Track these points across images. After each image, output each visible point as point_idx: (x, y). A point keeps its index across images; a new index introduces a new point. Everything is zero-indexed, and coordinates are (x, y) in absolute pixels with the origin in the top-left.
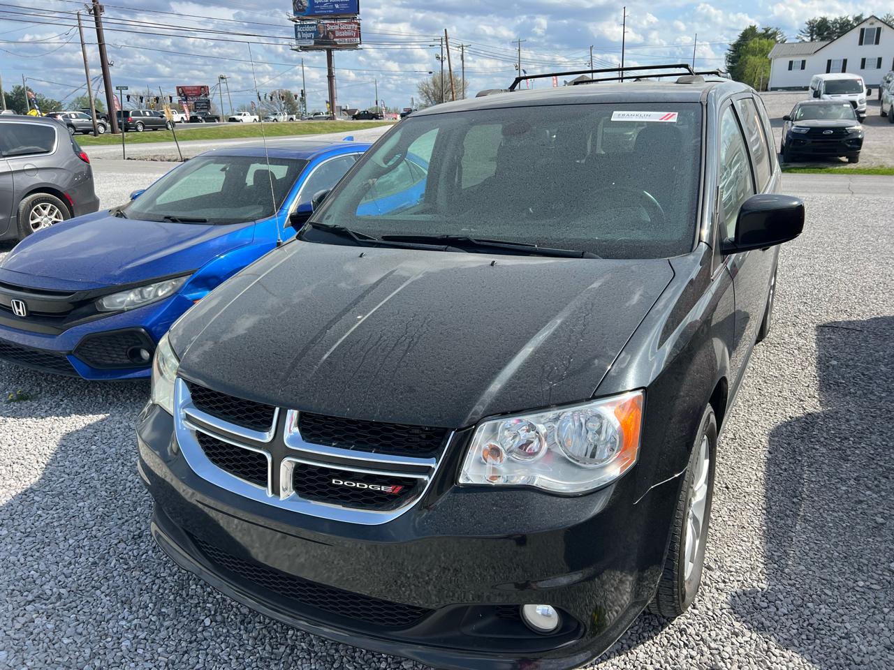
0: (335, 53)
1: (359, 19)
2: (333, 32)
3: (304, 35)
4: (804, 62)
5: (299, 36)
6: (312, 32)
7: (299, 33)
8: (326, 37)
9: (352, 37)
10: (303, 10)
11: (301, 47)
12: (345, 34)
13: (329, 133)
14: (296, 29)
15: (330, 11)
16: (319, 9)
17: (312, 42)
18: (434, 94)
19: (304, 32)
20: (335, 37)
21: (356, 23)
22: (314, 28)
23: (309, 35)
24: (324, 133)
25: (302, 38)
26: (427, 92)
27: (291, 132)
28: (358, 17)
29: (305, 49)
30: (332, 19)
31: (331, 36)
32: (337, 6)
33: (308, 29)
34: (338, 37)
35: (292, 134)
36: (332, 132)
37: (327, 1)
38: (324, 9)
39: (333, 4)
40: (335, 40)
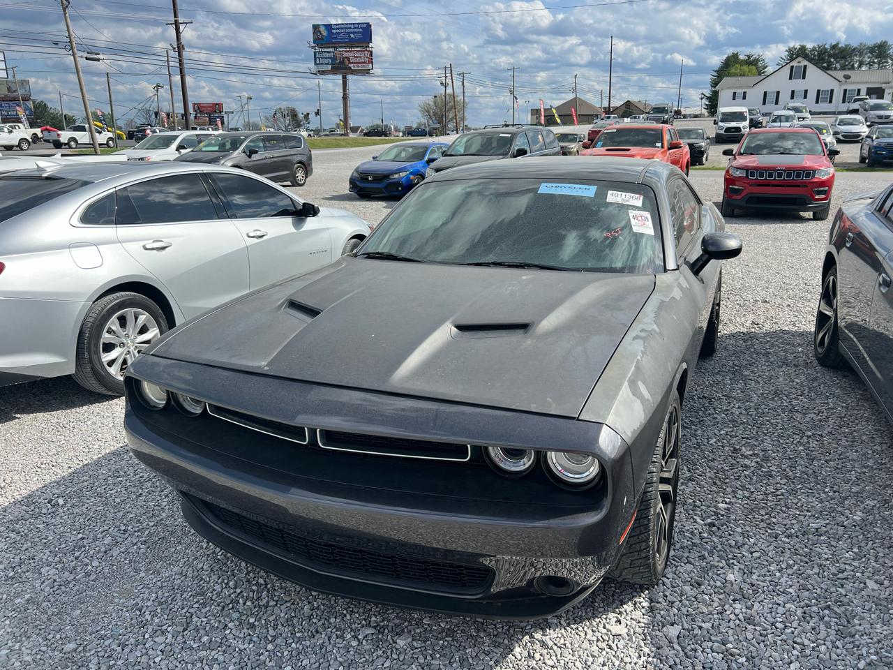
0: (349, 77)
1: (372, 48)
2: (348, 59)
3: (322, 61)
4: (745, 93)
5: (318, 62)
6: (329, 58)
7: (318, 59)
8: (342, 63)
9: (365, 63)
10: (322, 39)
11: (319, 71)
12: (359, 60)
13: (352, 147)
14: (315, 56)
15: (346, 40)
16: (336, 38)
17: (330, 67)
18: (435, 114)
19: (322, 58)
20: (350, 63)
21: (368, 51)
22: (331, 55)
23: (327, 61)
24: (348, 147)
25: (320, 64)
26: (428, 112)
27: (322, 146)
28: (371, 45)
29: (323, 73)
30: (347, 46)
31: (346, 62)
32: (352, 36)
33: (326, 55)
34: (353, 63)
35: (323, 148)
36: (355, 147)
37: (343, 31)
38: (340, 39)
39: (349, 33)
40: (350, 65)
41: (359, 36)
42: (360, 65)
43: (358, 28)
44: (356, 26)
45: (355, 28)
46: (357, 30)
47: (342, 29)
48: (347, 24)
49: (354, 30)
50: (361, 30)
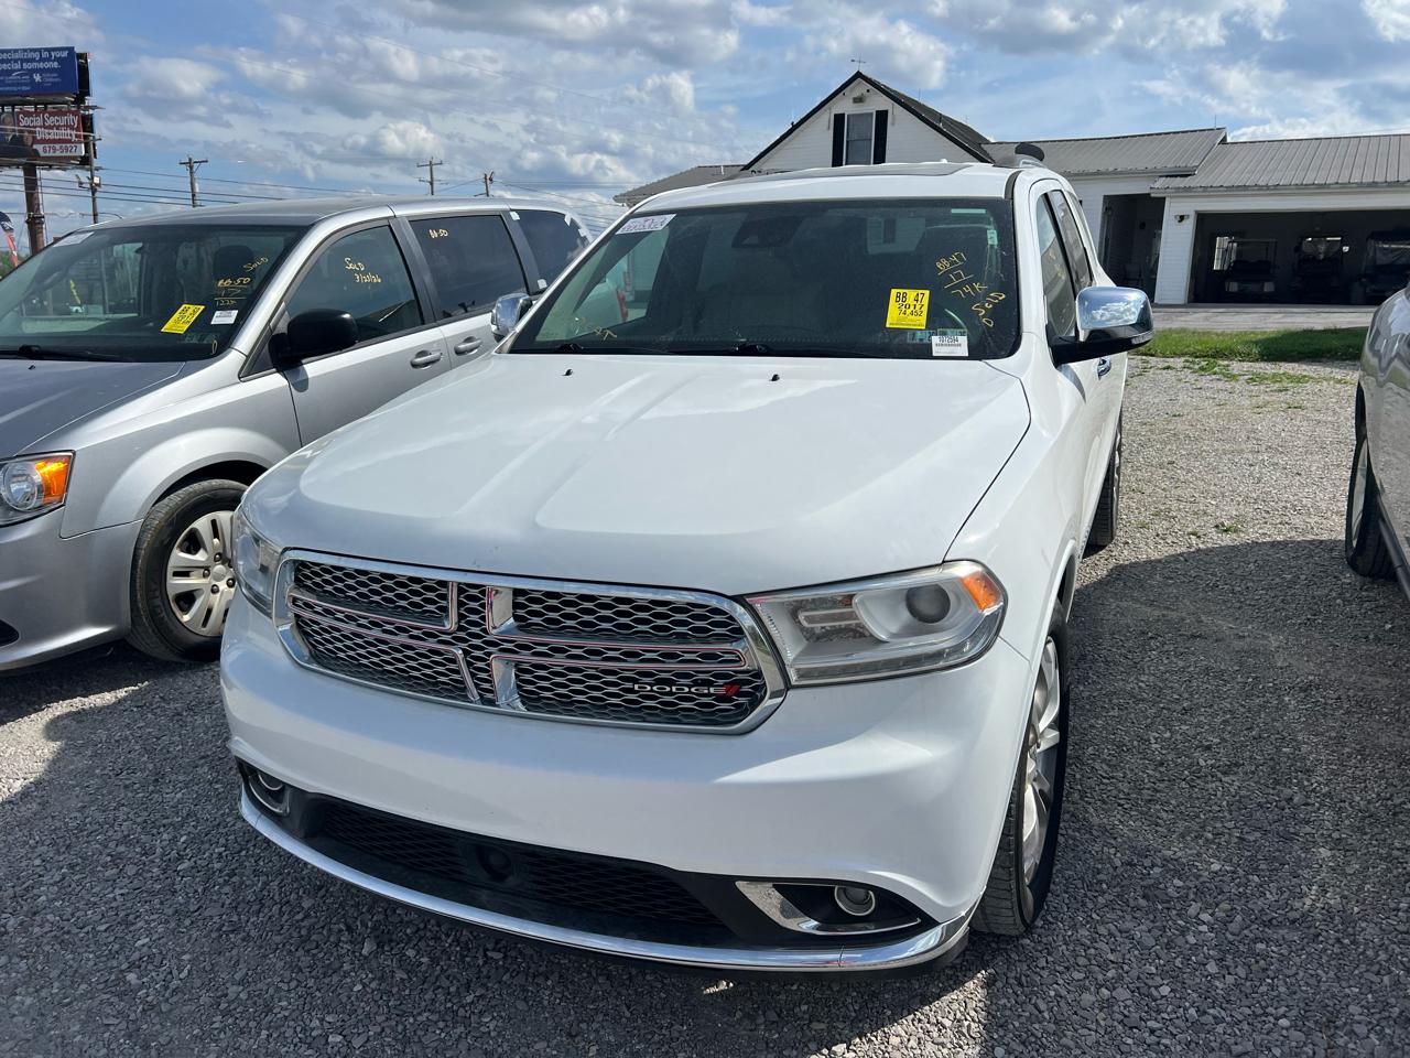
0: (40, 174)
2: (31, 131)
8: (18, 140)
15: (25, 88)
16: (2, 83)
20: (35, 141)
21: (82, 114)
28: (87, 101)
30: (29, 102)
31: (28, 139)
32: (37, 78)
34: (43, 141)
37: (18, 66)
38: (13, 85)
39: (31, 72)
40: (35, 147)
41: (52, 78)
42: (58, 146)
43: (48, 59)
44: (45, 54)
45: (42, 60)
46: (47, 65)
47: (16, 61)
48: (25, 50)
49: (41, 65)
50: (56, 65)
